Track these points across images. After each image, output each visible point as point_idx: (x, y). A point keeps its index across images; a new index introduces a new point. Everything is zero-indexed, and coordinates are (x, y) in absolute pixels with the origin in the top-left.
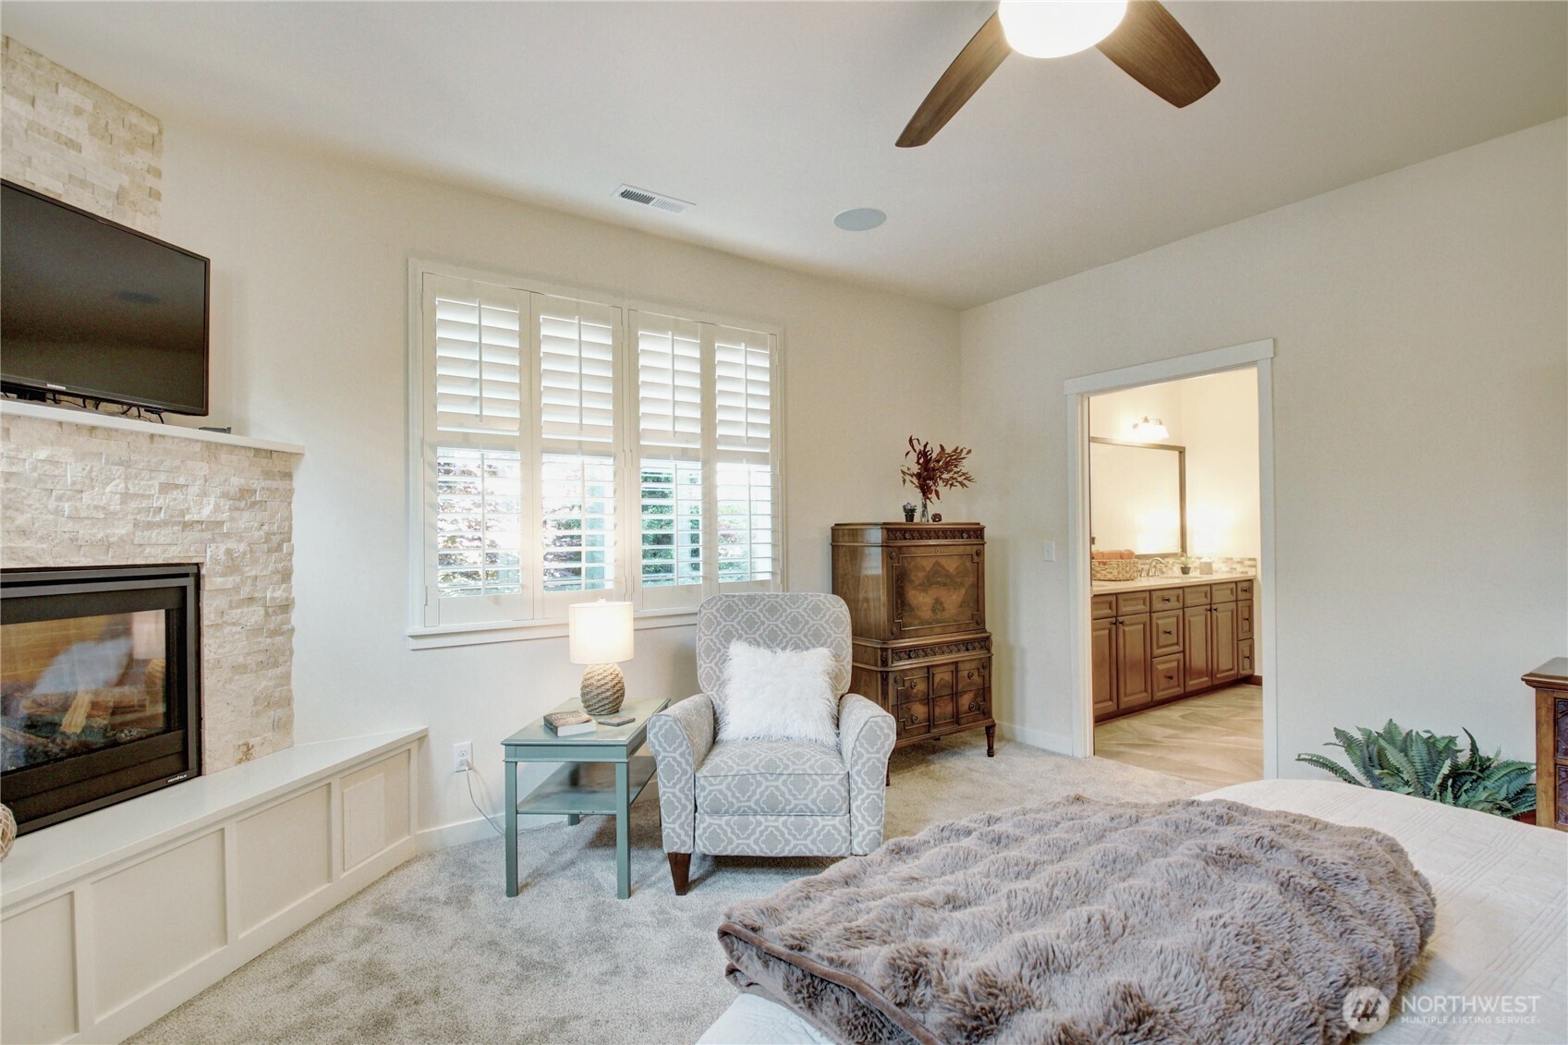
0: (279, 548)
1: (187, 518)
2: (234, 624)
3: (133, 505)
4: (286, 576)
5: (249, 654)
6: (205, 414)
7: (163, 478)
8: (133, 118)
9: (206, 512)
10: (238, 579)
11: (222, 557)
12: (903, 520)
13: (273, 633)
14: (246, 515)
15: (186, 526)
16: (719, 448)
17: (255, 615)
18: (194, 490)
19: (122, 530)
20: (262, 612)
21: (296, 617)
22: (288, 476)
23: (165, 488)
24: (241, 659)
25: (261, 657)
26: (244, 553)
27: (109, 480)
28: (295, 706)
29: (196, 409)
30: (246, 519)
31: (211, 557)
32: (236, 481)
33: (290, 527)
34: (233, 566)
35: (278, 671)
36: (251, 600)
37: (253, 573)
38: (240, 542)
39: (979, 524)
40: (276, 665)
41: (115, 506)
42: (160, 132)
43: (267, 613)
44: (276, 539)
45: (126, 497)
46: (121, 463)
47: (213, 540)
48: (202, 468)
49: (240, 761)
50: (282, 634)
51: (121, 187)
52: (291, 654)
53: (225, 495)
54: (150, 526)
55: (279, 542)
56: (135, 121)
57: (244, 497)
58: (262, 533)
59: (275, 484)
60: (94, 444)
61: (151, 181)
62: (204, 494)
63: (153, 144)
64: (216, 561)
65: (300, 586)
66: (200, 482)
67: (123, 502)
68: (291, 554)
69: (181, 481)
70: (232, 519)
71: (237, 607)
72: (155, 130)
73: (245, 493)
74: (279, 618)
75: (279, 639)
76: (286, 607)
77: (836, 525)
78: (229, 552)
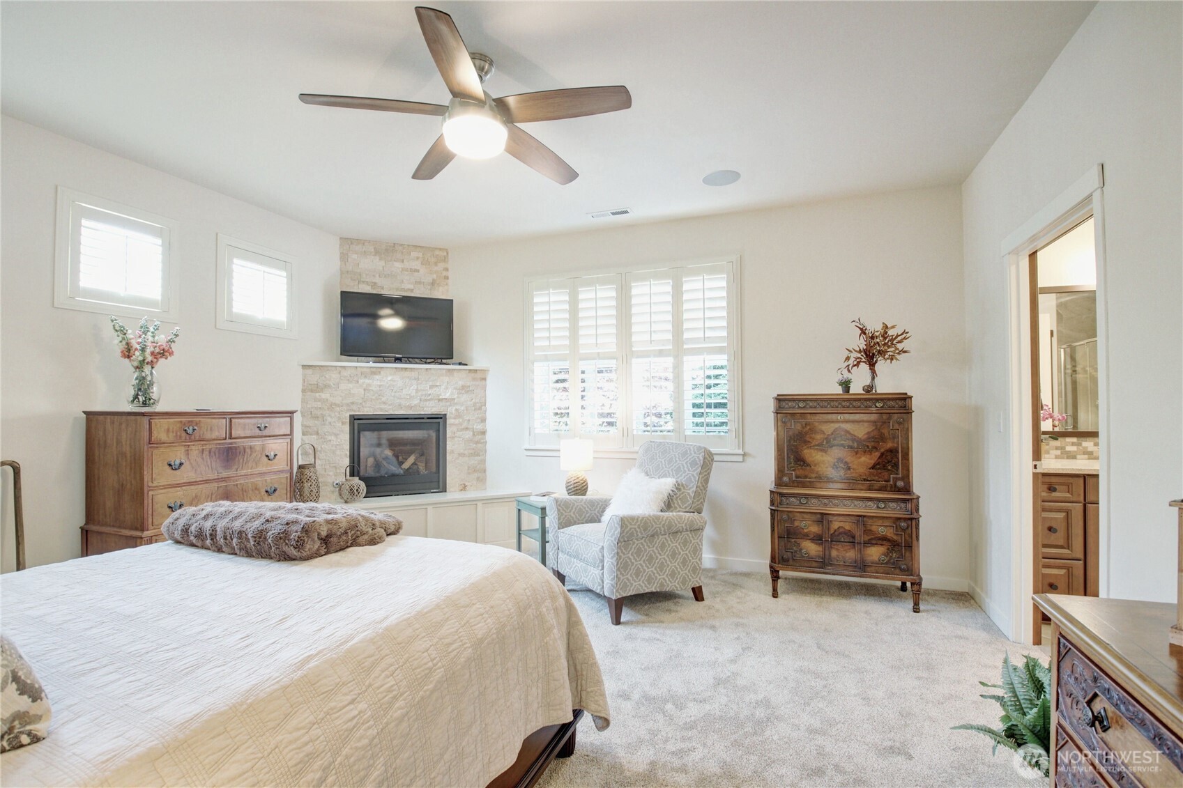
0: (480, 408)
1: (440, 397)
2: (460, 437)
3: (420, 393)
4: (483, 420)
5: (465, 450)
6: (452, 358)
7: (431, 383)
8: (437, 252)
9: (447, 395)
10: (461, 420)
11: (454, 412)
12: (839, 390)
13: (477, 443)
14: (465, 396)
15: (440, 400)
16: (685, 346)
17: (468, 435)
18: (443, 387)
19: (416, 402)
20: (472, 433)
21: (488, 437)
22: (485, 379)
23: (431, 387)
24: (462, 451)
25: (471, 451)
26: (463, 410)
27: (411, 385)
28: (487, 473)
29: (449, 357)
30: (464, 397)
31: (450, 412)
32: (461, 383)
33: (485, 400)
34: (458, 416)
35: (479, 458)
36: (467, 429)
37: (468, 418)
38: (462, 406)
39: (906, 394)
40: (478, 455)
41: (413, 393)
42: (447, 254)
43: (474, 435)
44: (478, 405)
45: (417, 391)
46: (415, 379)
47: (450, 405)
48: (446, 379)
49: (461, 490)
50: (481, 443)
51: (433, 280)
52: (486, 452)
53: (455, 388)
54: (426, 400)
55: (480, 407)
56: (437, 253)
57: (464, 389)
58: (472, 403)
59: (477, 383)
60: (407, 374)
61: (444, 273)
62: (447, 388)
63: (445, 259)
64: (452, 413)
65: (490, 425)
66: (446, 384)
67: (416, 393)
68: (486, 411)
69: (438, 384)
70: (458, 397)
71: (461, 431)
72: (445, 254)
73: (463, 387)
74: (480, 437)
75: (479, 445)
76: (484, 433)
77: (778, 395)
78: (457, 410)
